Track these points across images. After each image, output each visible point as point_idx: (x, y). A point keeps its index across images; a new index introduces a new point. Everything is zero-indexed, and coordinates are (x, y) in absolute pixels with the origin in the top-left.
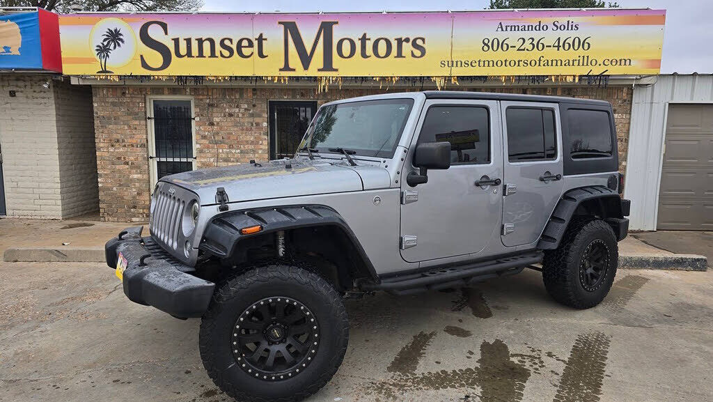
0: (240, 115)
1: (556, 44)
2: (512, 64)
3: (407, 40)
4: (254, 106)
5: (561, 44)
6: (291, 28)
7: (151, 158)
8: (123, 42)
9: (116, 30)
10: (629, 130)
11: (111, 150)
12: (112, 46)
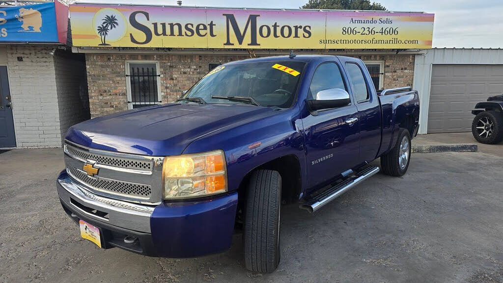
0: (191, 73)
1: (381, 31)
2: (352, 42)
3: (301, 27)
4: (200, 67)
5: (383, 31)
6: (231, 18)
7: (129, 102)
8: (117, 24)
9: (112, 17)
10: (413, 79)
11: (101, 98)
12: (109, 27)
